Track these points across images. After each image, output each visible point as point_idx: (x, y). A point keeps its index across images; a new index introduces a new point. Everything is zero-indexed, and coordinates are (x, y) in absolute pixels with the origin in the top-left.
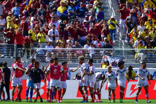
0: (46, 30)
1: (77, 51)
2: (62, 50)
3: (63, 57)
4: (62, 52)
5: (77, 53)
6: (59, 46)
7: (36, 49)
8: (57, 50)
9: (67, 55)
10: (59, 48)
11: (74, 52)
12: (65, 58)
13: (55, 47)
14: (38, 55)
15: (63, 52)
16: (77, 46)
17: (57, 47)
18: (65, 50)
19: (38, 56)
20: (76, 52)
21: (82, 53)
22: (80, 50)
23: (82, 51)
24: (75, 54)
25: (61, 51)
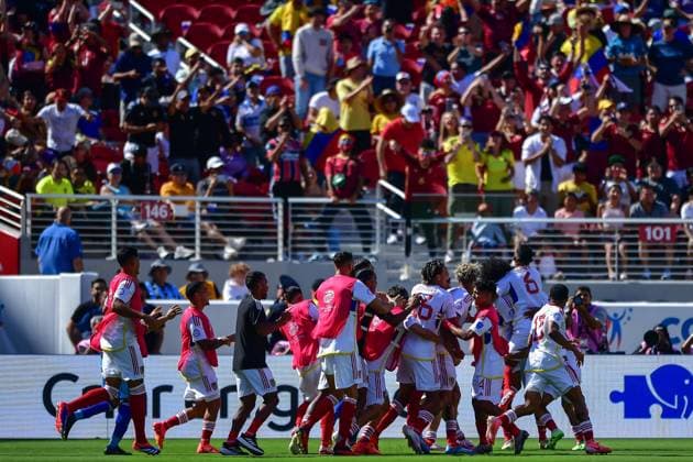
0: (512, 138)
1: (648, 230)
2: (581, 225)
4: (581, 232)
5: (649, 238)
6: (571, 209)
7: (472, 223)
8: (561, 225)
9: (603, 247)
10: (567, 215)
11: (637, 236)
12: (596, 262)
13: (551, 215)
14: (479, 245)
16: (650, 209)
17: (562, 211)
18: (596, 224)
19: (478, 254)
20: (644, 235)
21: (668, 237)
22: (664, 226)
23: (668, 230)
24: (640, 243)
25: (578, 229)
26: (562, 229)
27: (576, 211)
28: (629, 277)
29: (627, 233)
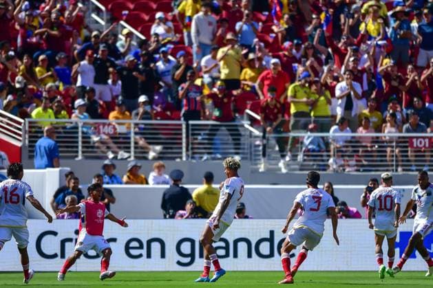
0: (331, 83)
1: (414, 140)
3: (378, 156)
4: (373, 142)
5: (415, 145)
6: (366, 128)
8: (360, 137)
9: (386, 152)
10: (364, 131)
11: (407, 144)
12: (382, 161)
13: (354, 131)
15: (377, 142)
16: (416, 128)
17: (361, 129)
18: (381, 137)
19: (308, 156)
20: (412, 143)
21: (427, 145)
22: (424, 138)
23: (427, 140)
24: (409, 149)
25: (371, 140)
26: (361, 140)
27: (370, 129)
28: (404, 170)
29: (401, 142)
